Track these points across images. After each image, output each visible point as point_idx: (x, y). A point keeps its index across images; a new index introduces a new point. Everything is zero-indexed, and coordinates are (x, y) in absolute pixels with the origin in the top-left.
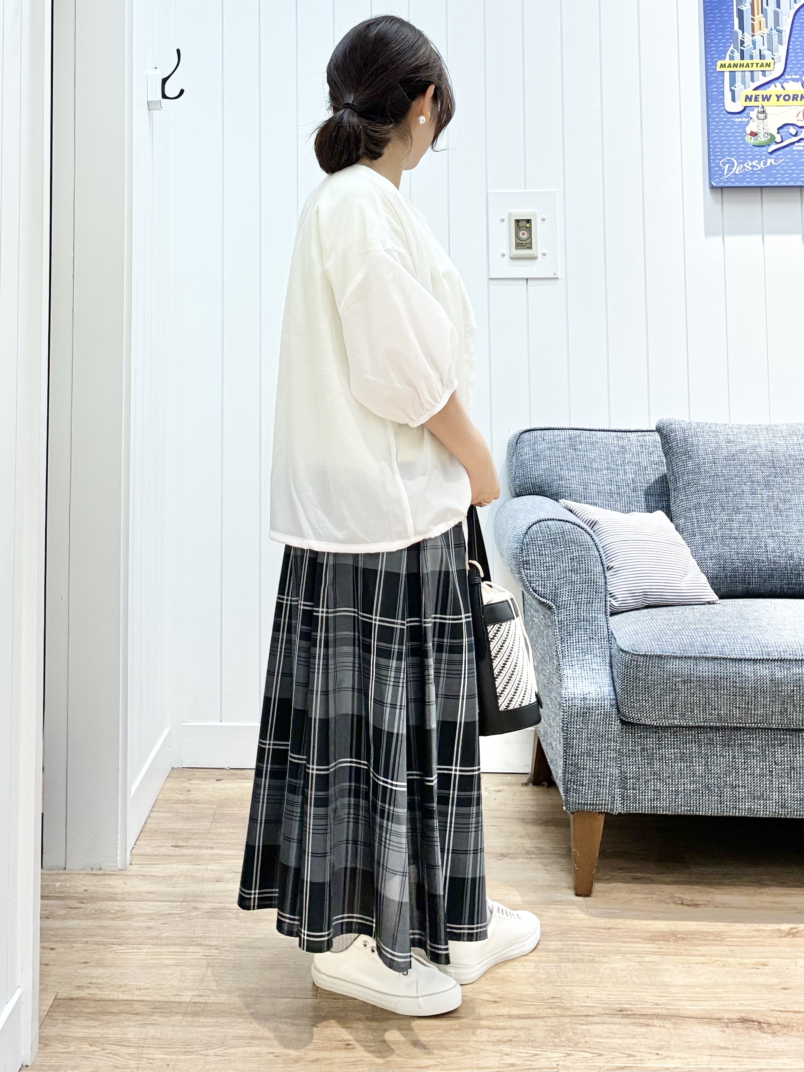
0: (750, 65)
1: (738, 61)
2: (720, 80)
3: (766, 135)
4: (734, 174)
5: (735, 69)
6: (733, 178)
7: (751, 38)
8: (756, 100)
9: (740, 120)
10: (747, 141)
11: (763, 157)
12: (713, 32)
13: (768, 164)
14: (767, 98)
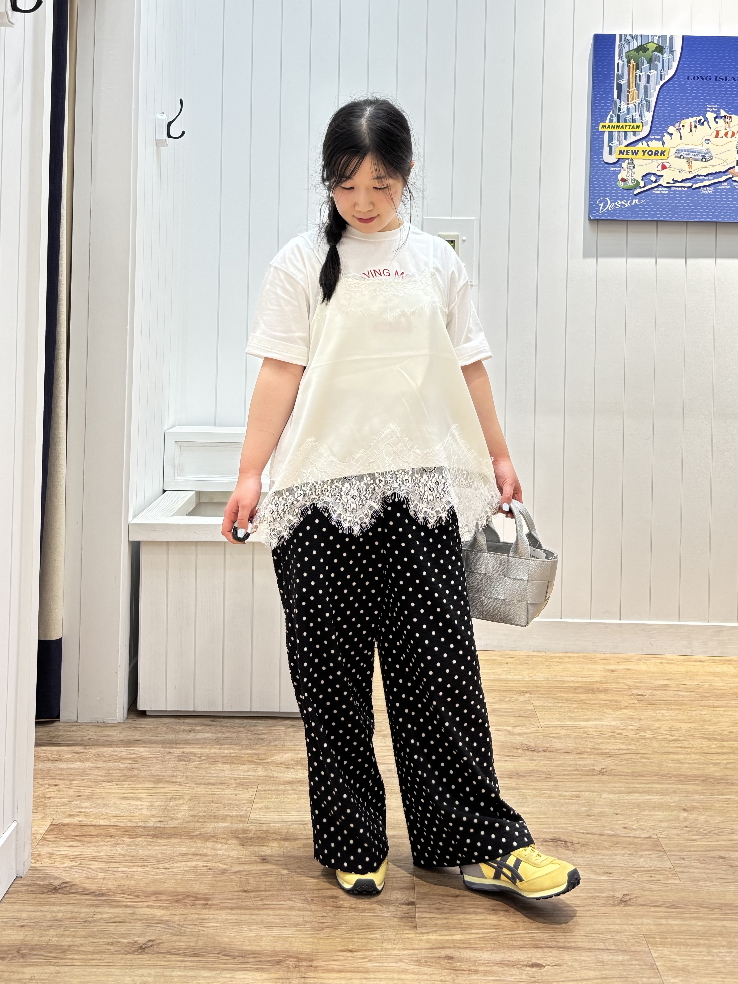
0: (624, 127)
1: (615, 123)
2: (601, 138)
3: (632, 181)
4: (607, 210)
5: (613, 130)
6: (606, 213)
7: (626, 106)
8: (627, 154)
9: (614, 169)
10: (619, 185)
12: (598, 100)
14: (635, 153)
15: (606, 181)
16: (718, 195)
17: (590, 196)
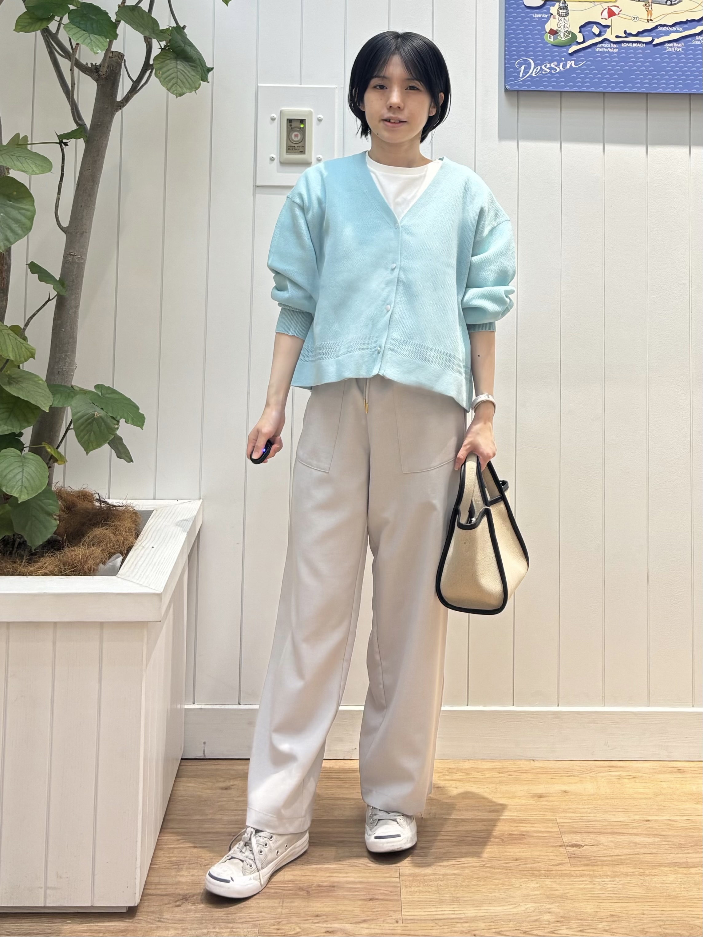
3: (566, 34)
4: (530, 76)
6: (529, 81)
9: (540, 16)
10: (546, 40)
11: (563, 59)
13: (568, 67)
15: (528, 34)
16: (691, 54)
17: (505, 55)
